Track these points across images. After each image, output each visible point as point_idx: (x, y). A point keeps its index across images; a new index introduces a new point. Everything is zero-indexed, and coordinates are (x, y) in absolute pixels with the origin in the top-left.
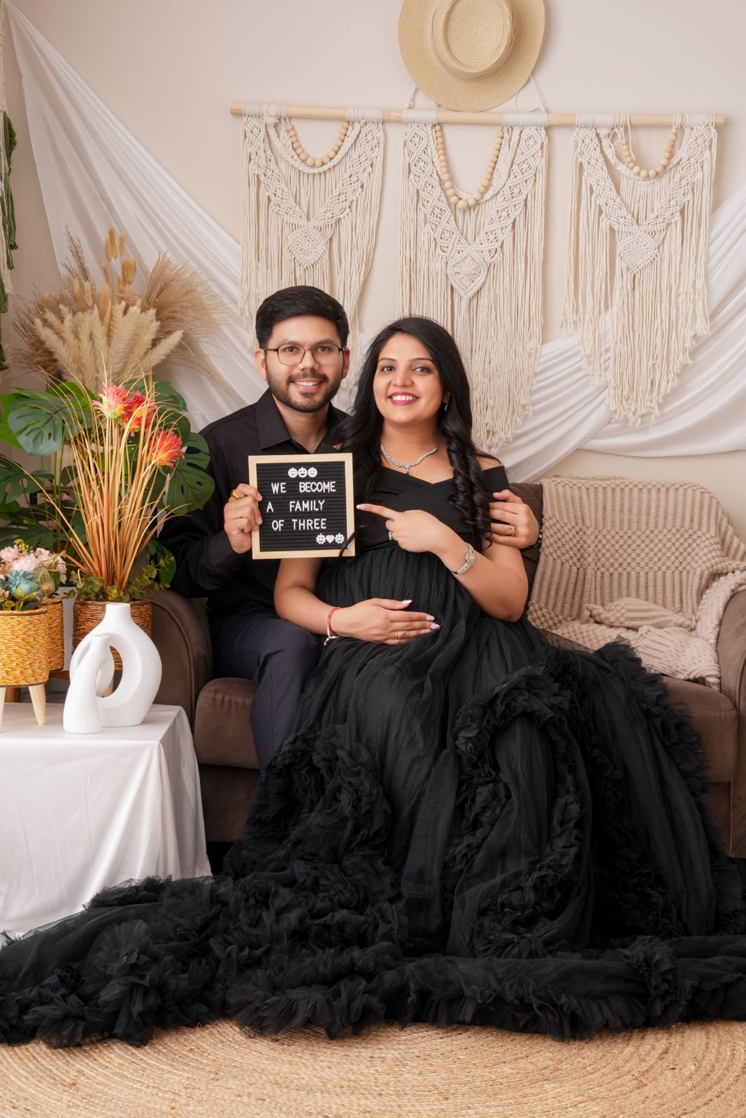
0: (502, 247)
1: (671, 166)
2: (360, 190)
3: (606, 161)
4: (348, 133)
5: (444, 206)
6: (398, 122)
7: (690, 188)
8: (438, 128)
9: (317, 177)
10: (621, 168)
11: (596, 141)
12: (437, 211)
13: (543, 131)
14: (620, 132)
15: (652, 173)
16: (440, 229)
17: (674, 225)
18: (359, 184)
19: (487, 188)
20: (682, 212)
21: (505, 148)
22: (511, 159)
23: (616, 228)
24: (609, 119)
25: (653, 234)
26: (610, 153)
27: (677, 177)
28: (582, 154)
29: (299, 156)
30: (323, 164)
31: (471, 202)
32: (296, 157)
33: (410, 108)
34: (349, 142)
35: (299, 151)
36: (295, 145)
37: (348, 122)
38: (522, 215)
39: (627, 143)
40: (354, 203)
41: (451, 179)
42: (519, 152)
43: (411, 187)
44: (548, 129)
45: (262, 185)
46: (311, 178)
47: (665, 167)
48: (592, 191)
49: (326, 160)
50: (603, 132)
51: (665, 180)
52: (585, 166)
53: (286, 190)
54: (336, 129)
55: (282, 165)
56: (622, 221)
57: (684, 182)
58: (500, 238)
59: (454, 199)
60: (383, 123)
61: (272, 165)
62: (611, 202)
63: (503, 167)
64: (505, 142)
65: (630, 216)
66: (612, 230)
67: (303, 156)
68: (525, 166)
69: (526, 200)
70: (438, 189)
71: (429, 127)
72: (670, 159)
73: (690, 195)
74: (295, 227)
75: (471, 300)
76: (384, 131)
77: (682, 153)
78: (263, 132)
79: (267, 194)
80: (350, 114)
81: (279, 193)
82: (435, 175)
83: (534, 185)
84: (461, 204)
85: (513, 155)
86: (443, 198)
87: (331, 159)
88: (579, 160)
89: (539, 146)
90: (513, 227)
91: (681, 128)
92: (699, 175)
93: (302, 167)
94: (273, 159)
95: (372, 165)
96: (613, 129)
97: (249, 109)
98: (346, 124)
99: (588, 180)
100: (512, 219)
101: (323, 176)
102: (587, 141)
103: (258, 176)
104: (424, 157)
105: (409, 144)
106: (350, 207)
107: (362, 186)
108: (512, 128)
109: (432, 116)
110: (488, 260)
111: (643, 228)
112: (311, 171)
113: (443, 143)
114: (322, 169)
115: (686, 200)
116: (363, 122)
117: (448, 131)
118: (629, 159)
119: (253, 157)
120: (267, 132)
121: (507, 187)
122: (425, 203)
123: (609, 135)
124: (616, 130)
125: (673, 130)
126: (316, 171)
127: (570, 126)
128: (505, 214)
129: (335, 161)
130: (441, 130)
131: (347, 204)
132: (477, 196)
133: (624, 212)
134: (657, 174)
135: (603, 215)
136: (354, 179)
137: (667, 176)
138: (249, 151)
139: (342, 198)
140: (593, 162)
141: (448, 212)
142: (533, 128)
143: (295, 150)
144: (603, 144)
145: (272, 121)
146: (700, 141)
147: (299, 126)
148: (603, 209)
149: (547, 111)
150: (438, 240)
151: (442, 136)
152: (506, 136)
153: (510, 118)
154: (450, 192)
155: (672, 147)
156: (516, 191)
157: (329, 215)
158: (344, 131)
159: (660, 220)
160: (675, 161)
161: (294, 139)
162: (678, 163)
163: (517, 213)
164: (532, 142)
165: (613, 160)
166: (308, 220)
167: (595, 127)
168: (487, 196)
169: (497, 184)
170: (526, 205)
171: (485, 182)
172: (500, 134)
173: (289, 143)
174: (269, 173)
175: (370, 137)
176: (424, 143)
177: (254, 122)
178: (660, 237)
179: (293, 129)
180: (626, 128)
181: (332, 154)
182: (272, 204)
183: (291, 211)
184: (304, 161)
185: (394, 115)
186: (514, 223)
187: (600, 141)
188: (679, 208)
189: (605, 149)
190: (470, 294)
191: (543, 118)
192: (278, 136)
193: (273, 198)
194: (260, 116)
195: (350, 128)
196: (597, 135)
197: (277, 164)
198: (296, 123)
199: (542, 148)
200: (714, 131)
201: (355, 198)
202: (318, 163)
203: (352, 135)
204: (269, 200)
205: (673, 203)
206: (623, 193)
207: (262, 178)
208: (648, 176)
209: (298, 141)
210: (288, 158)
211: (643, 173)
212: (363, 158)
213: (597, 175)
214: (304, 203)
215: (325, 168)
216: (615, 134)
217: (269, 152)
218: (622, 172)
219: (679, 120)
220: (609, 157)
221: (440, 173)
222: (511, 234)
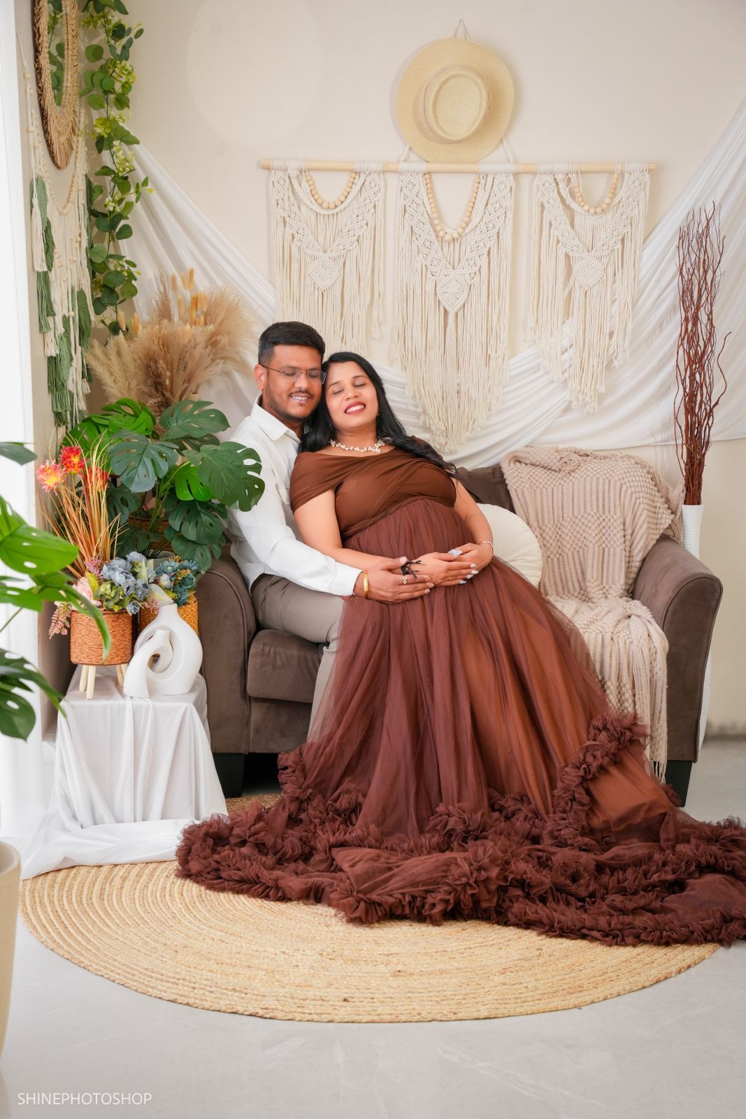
0: (480, 270)
1: (614, 204)
2: (365, 227)
3: (563, 201)
4: (356, 181)
5: (433, 238)
6: (396, 172)
7: (629, 221)
8: (427, 176)
9: (331, 217)
10: (573, 205)
11: (554, 185)
12: (428, 243)
13: (512, 178)
14: (573, 177)
15: (599, 210)
16: (430, 257)
17: (616, 251)
18: (365, 222)
19: (467, 224)
20: (623, 240)
21: (481, 191)
22: (486, 202)
23: (570, 254)
24: (564, 168)
25: (600, 258)
26: (565, 193)
27: (618, 214)
28: (543, 194)
29: (316, 200)
30: (336, 206)
31: (456, 235)
32: (314, 201)
33: (405, 160)
34: (356, 188)
35: (316, 197)
36: (313, 192)
37: (356, 173)
38: (496, 245)
39: (578, 187)
40: (361, 238)
41: (440, 218)
42: (492, 194)
43: (406, 225)
44: (516, 175)
45: (288, 225)
46: (326, 218)
47: (609, 205)
48: (551, 225)
49: (338, 203)
50: (560, 177)
51: (610, 215)
52: (546, 206)
53: (307, 228)
54: (344, 179)
55: (303, 208)
56: (575, 248)
57: (624, 217)
58: (478, 264)
59: (441, 234)
60: (384, 172)
61: (295, 209)
62: (566, 234)
63: (480, 206)
64: (481, 186)
65: (581, 245)
66: (567, 256)
67: (320, 201)
68: (497, 205)
69: (498, 233)
70: (428, 226)
71: (420, 176)
72: (612, 199)
73: (629, 226)
74: (314, 258)
75: (457, 314)
76: (385, 180)
77: (621, 194)
78: (287, 180)
79: (291, 232)
80: (357, 167)
81: (301, 231)
82: (425, 214)
83: (505, 221)
84: (448, 237)
85: (487, 197)
86: (432, 232)
87: (342, 202)
88: (541, 200)
89: (508, 189)
90: (489, 255)
91: (622, 174)
92: (636, 212)
93: (319, 210)
94: (295, 204)
95: (375, 207)
96: (567, 175)
97: (276, 164)
98: (353, 175)
99: (547, 216)
100: (487, 249)
101: (335, 216)
102: (547, 185)
103: (284, 218)
104: (417, 200)
105: (404, 189)
106: (358, 240)
107: (367, 224)
108: (487, 176)
109: (424, 167)
110: (470, 282)
111: (593, 253)
112: (326, 212)
113: (431, 188)
114: (334, 211)
115: (625, 231)
116: (367, 173)
117: (435, 177)
118: (580, 199)
119: (280, 202)
120: (291, 182)
121: (482, 223)
122: (418, 237)
123: (564, 180)
124: (570, 176)
125: (616, 176)
126: (330, 212)
127: (534, 173)
128: (481, 244)
129: (345, 204)
130: (430, 178)
131: (356, 238)
132: (460, 230)
133: (576, 242)
134: (603, 210)
135: (560, 244)
136: (361, 218)
137: (611, 212)
138: (277, 197)
139: (351, 233)
140: (552, 201)
141: (437, 245)
142: (503, 175)
143: (313, 196)
144: (560, 187)
145: (294, 173)
146: (637, 183)
147: (316, 177)
148: (560, 239)
149: (516, 162)
150: (429, 266)
151: (431, 182)
152: (483, 181)
153: (484, 168)
154: (438, 228)
155: (615, 189)
156: (491, 225)
157: (341, 247)
158: (352, 180)
159: (605, 247)
160: (616, 200)
161: (312, 187)
162: (619, 202)
163: (492, 243)
164: (503, 186)
165: (569, 200)
166: (325, 252)
167: (553, 173)
168: (467, 231)
169: (476, 219)
170: (498, 237)
171: (466, 219)
172: (477, 180)
173: (308, 191)
174: (293, 215)
175: (373, 184)
176: (416, 189)
177: (280, 174)
178: (605, 260)
179: (311, 179)
180: (577, 173)
181: (343, 198)
182: (295, 240)
183: (311, 246)
184: (321, 205)
185: (392, 167)
186: (489, 252)
187: (557, 184)
188: (620, 238)
189: (561, 191)
190: (456, 309)
191: (511, 167)
192: (300, 185)
193: (296, 235)
194: (285, 170)
195: (357, 177)
196: (555, 179)
197: (299, 208)
198: (313, 174)
199: (511, 191)
200: (647, 176)
201: (361, 234)
202: (332, 206)
203: (359, 182)
204: (293, 235)
205: (616, 233)
206: (577, 226)
207: (287, 219)
208: (596, 213)
209: (315, 189)
210: (308, 203)
211: (592, 210)
212: (368, 201)
213: (556, 212)
214: (321, 239)
215: (338, 210)
216: (569, 180)
217: (292, 198)
218: (575, 209)
219: (619, 168)
220: (565, 197)
221: (429, 213)
222: (487, 261)
